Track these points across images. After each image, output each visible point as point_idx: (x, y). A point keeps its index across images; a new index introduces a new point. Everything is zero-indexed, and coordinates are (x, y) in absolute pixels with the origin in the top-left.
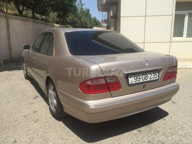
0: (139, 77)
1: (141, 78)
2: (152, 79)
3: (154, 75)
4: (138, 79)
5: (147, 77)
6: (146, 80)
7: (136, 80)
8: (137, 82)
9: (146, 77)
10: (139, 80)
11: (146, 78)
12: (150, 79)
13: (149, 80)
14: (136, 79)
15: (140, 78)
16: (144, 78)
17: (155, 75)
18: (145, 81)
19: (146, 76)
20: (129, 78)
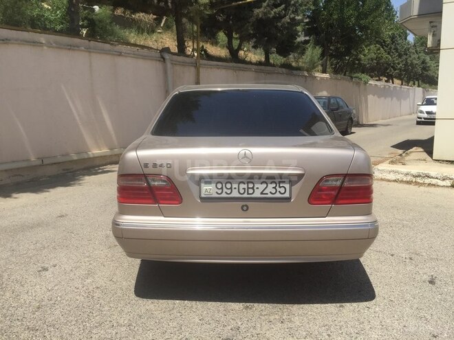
0: (229, 186)
1: (235, 188)
2: (267, 194)
3: (275, 188)
4: (225, 190)
5: (253, 188)
6: (248, 194)
7: (220, 191)
8: (224, 195)
9: (248, 188)
10: (229, 191)
11: (251, 191)
12: (262, 193)
13: (257, 194)
14: (222, 188)
15: (231, 188)
16: (244, 189)
17: (277, 188)
18: (246, 195)
19: (251, 186)
20: (203, 185)
